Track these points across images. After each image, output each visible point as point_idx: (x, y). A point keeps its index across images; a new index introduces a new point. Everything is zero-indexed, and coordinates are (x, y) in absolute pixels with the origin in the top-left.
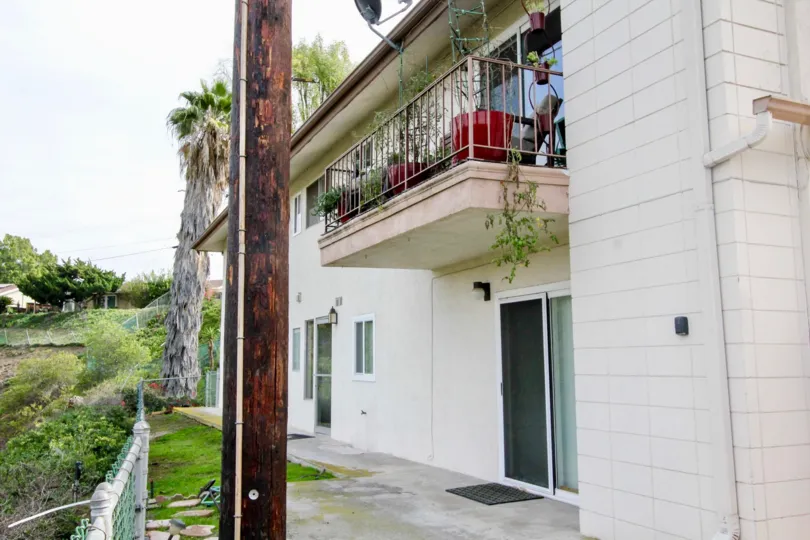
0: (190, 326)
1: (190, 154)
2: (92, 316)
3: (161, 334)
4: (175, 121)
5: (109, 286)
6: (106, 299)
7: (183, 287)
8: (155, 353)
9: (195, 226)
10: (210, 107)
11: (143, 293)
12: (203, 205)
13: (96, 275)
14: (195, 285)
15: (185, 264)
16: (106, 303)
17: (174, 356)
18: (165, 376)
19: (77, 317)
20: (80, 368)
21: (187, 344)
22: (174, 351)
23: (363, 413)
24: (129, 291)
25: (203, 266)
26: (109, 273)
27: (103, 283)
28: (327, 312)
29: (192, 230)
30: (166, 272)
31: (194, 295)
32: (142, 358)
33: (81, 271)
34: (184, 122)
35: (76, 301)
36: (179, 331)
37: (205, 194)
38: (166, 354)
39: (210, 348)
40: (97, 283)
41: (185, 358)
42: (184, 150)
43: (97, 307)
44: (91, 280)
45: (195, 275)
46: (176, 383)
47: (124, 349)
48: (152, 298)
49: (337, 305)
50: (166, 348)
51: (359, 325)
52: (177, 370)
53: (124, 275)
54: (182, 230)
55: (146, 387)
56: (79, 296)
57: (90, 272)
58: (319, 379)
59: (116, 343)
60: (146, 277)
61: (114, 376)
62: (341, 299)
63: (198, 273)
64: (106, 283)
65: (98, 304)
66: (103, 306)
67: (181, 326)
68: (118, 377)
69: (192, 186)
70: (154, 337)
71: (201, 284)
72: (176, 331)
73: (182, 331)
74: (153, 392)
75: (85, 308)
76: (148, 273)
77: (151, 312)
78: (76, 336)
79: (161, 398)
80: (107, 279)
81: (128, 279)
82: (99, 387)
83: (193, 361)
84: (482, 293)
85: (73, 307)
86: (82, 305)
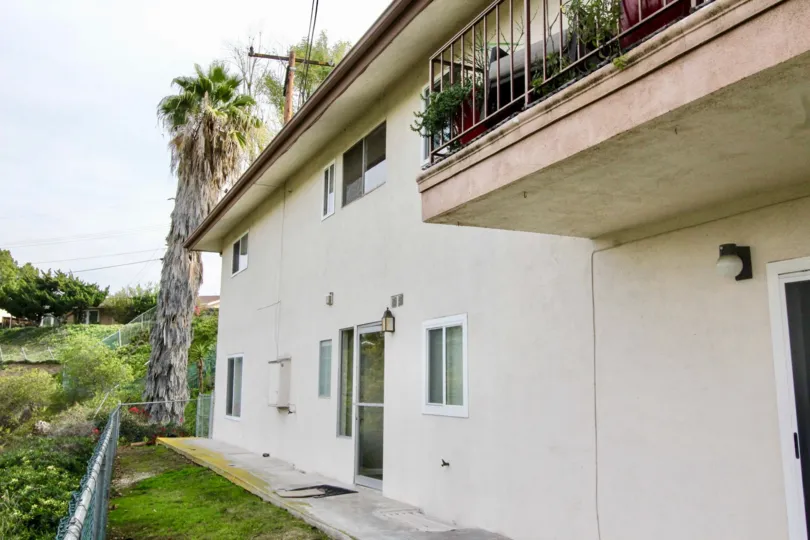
0: (178, 341)
1: (183, 145)
2: (72, 331)
3: (145, 352)
4: (167, 110)
5: (92, 300)
6: (88, 314)
7: (172, 297)
8: (139, 372)
9: (187, 227)
10: (207, 94)
11: (127, 308)
12: (197, 203)
13: (78, 288)
14: (186, 295)
15: (175, 271)
16: (87, 319)
17: (160, 376)
18: (147, 400)
19: (55, 332)
20: (55, 386)
21: (175, 361)
22: (159, 370)
23: (445, 464)
24: (111, 305)
25: (195, 273)
26: (91, 286)
27: (84, 296)
28: (379, 316)
29: (183, 232)
30: (153, 286)
31: (184, 306)
32: (123, 378)
33: (61, 284)
34: (177, 110)
35: (55, 316)
36: (167, 346)
37: (200, 192)
38: (150, 372)
39: (200, 368)
40: (78, 297)
41: (172, 378)
42: (177, 141)
43: (77, 322)
44: (71, 293)
45: (186, 283)
46: (161, 406)
47: (103, 367)
48: (137, 314)
49: (394, 305)
50: (151, 366)
51: (434, 334)
52: (162, 391)
53: (107, 289)
54: (172, 232)
55: (126, 412)
56: (59, 310)
57: (72, 285)
58: (361, 409)
59: (94, 361)
60: (131, 292)
61: (92, 397)
62: (401, 297)
63: (190, 281)
64: (88, 297)
65: (79, 319)
66: (84, 322)
67: (168, 341)
68: (95, 400)
69: (184, 183)
70: (138, 355)
71: (193, 293)
72: (162, 347)
73: (169, 346)
74: (133, 417)
75: (65, 323)
76: (134, 286)
77: (136, 328)
78: (51, 354)
79: (142, 424)
80: (89, 293)
81: (112, 293)
82: (70, 410)
83: (181, 381)
84: (734, 265)
85: (52, 322)
86: (61, 320)
